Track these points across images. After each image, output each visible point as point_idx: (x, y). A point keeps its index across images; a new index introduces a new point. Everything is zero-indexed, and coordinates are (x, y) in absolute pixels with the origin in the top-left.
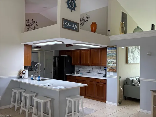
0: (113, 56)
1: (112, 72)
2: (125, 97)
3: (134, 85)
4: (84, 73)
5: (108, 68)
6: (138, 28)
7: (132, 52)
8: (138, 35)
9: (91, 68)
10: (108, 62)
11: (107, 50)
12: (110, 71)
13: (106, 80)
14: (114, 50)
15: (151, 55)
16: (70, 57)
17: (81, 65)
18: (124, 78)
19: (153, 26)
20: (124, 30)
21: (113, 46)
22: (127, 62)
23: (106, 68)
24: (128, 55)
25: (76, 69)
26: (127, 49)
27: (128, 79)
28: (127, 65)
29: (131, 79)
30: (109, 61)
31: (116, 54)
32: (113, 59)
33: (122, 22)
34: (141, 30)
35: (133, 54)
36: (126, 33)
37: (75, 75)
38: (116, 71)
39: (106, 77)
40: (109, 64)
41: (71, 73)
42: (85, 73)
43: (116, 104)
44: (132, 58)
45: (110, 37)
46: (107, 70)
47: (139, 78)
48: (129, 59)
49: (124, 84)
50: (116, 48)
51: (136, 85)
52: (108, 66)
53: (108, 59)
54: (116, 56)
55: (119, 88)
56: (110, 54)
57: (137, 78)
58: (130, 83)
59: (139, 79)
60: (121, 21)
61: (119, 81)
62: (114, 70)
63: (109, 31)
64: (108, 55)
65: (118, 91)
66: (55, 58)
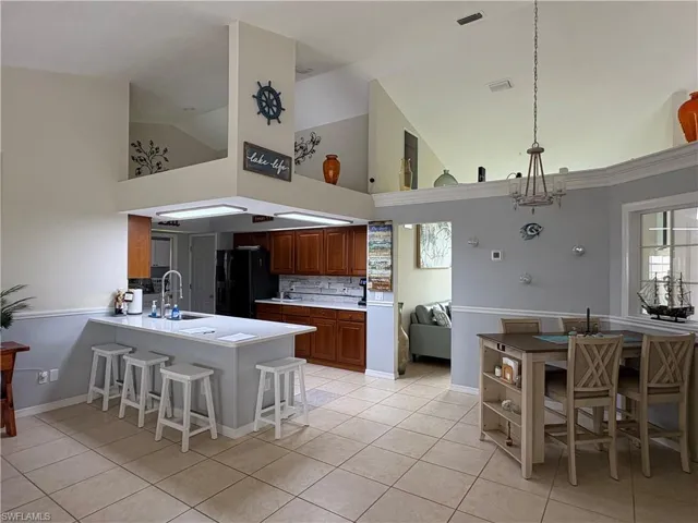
0: (383, 248)
1: (380, 291)
2: (414, 355)
3: (436, 324)
4: (304, 297)
5: (370, 280)
6: (446, 176)
7: (432, 237)
8: (445, 194)
9: (324, 282)
10: (369, 264)
11: (369, 233)
12: (375, 288)
13: (365, 313)
14: (385, 234)
15: (477, 245)
16: (265, 253)
17: (297, 273)
18: (410, 306)
19: (481, 171)
20: (411, 180)
21: (383, 222)
22: (418, 264)
23: (366, 280)
24: (421, 245)
25: (283, 284)
26: (418, 229)
27: (420, 308)
28: (418, 272)
29: (429, 309)
30: (373, 261)
31: (392, 243)
32: (384, 257)
33: (406, 158)
34: (450, 180)
35: (434, 243)
36: (415, 187)
37: (281, 301)
38: (391, 289)
39: (365, 304)
40: (374, 271)
41: (269, 297)
42: (310, 297)
43: (392, 376)
44: (430, 252)
45: (375, 197)
46: (369, 285)
47: (447, 304)
48: (423, 255)
49: (412, 323)
50: (390, 228)
51: (442, 322)
52: (371, 275)
53: (369, 255)
54: (392, 249)
55: (400, 332)
56: (375, 243)
57: (444, 305)
58: (425, 319)
59: (447, 307)
60: (402, 156)
61: (400, 314)
62: (386, 286)
63: (372, 180)
64: (370, 244)
65: (397, 342)
66: (221, 254)
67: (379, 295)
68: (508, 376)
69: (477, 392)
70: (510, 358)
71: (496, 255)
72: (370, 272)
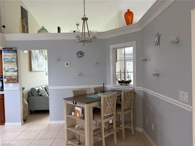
0: (12, 61)
1: (12, 83)
2: (31, 111)
3: (41, 95)
5: (5, 78)
7: (37, 57)
8: (42, 37)
10: (4, 70)
11: (3, 54)
12: (8, 81)
13: (3, 95)
14: (13, 54)
15: (59, 60)
18: (28, 89)
19: (59, 28)
20: (25, 29)
21: (12, 48)
22: (31, 69)
23: (3, 78)
24: (32, 61)
26: (30, 53)
27: (33, 90)
28: (31, 73)
29: (37, 89)
30: (6, 69)
31: (17, 59)
32: (13, 66)
34: (46, 32)
35: (38, 60)
36: (27, 32)
38: (18, 82)
39: (3, 90)
40: (7, 73)
43: (20, 123)
44: (36, 65)
45: (6, 35)
46: (5, 80)
47: (45, 86)
48: (33, 65)
49: (29, 96)
50: (16, 51)
51: (43, 94)
52: (6, 75)
53: (4, 65)
54: (17, 62)
55: (23, 102)
56: (7, 59)
57: (43, 87)
58: (36, 94)
59: (45, 88)
60: (20, 17)
61: (23, 93)
62: (15, 80)
63: (4, 27)
64: (4, 59)
65: (22, 106)
67: (11, 85)
68: (78, 115)
69: (64, 122)
70: (78, 107)
71: (67, 64)
72: (4, 74)
